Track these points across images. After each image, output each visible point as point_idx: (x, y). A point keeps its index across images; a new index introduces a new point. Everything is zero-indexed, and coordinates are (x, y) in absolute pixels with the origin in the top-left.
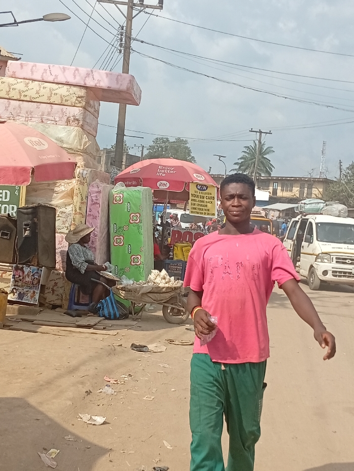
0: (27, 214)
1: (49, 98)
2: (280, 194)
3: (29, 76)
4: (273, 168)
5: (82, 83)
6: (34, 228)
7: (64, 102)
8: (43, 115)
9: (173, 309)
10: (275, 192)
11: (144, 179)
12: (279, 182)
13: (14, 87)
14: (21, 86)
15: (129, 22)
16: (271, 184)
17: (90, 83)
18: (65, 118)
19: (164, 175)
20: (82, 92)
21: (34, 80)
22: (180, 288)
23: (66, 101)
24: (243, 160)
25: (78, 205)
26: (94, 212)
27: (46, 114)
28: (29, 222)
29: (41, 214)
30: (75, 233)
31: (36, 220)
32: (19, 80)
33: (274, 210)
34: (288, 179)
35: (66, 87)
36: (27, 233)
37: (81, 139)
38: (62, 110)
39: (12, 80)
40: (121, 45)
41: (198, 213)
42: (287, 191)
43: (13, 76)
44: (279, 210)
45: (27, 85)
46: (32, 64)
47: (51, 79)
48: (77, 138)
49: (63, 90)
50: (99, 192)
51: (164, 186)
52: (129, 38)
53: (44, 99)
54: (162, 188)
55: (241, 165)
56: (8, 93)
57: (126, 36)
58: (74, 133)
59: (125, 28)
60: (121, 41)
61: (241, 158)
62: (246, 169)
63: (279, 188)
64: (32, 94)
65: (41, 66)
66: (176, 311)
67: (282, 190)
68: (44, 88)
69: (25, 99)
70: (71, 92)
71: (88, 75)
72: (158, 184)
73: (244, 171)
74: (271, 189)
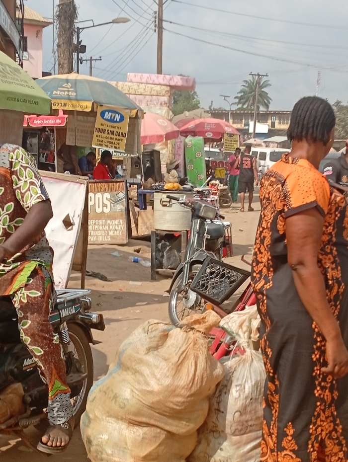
0: (148, 155)
1: (150, 92)
2: (277, 126)
3: (140, 81)
4: (270, 101)
5: (168, 84)
6: (152, 162)
7: (158, 94)
8: (148, 101)
9: (223, 200)
10: (273, 124)
11: (198, 132)
12: (277, 116)
13: (132, 87)
14: (135, 86)
15: (161, 8)
16: (270, 118)
17: (172, 83)
18: (160, 103)
19: (209, 129)
20: (168, 88)
21: (142, 83)
22: (226, 189)
23: (160, 93)
24: (242, 94)
25: (171, 148)
26: (179, 152)
27: (149, 100)
28: (149, 159)
29: (155, 155)
30: (171, 163)
31: (152, 158)
32: (134, 84)
33: (273, 142)
34: (285, 112)
35: (159, 86)
36: (148, 165)
37: (168, 114)
38: (158, 98)
39: (130, 84)
40: (155, 26)
41: (229, 150)
42: (284, 123)
43: (131, 81)
44: (277, 143)
45: (138, 86)
46: (140, 74)
47: (151, 82)
48: (167, 113)
49: (158, 88)
50: (181, 142)
51: (209, 135)
52: (161, 20)
53: (148, 93)
54: (208, 136)
55: (241, 98)
56: (129, 91)
57: (159, 19)
58: (164, 111)
59: (157, 13)
60: (155, 22)
61: (240, 92)
62: (246, 101)
63: (277, 122)
64: (141, 91)
65: (146, 75)
66: (225, 201)
67: (280, 123)
68: (148, 87)
69: (138, 93)
70: (162, 88)
71: (171, 79)
72: (206, 134)
73: (244, 104)
74: (269, 122)
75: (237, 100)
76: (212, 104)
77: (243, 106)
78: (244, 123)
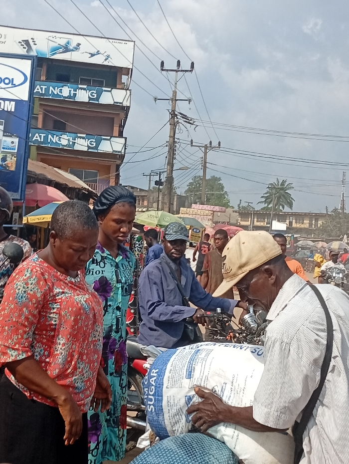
2: (294, 225)
4: (294, 202)
10: (291, 223)
12: (294, 217)
16: (288, 218)
18: (208, 219)
24: (268, 195)
34: (300, 214)
42: (299, 223)
55: (267, 198)
57: (204, 161)
59: (203, 158)
60: (202, 164)
62: (271, 201)
63: (294, 221)
67: (296, 222)
71: (214, 208)
73: (270, 203)
74: (288, 221)
75: (264, 200)
76: (240, 202)
77: (268, 205)
78: (266, 221)
